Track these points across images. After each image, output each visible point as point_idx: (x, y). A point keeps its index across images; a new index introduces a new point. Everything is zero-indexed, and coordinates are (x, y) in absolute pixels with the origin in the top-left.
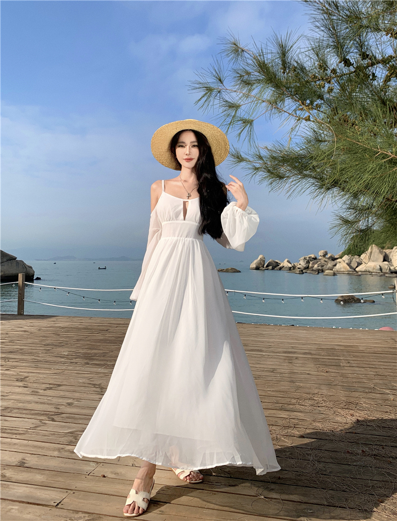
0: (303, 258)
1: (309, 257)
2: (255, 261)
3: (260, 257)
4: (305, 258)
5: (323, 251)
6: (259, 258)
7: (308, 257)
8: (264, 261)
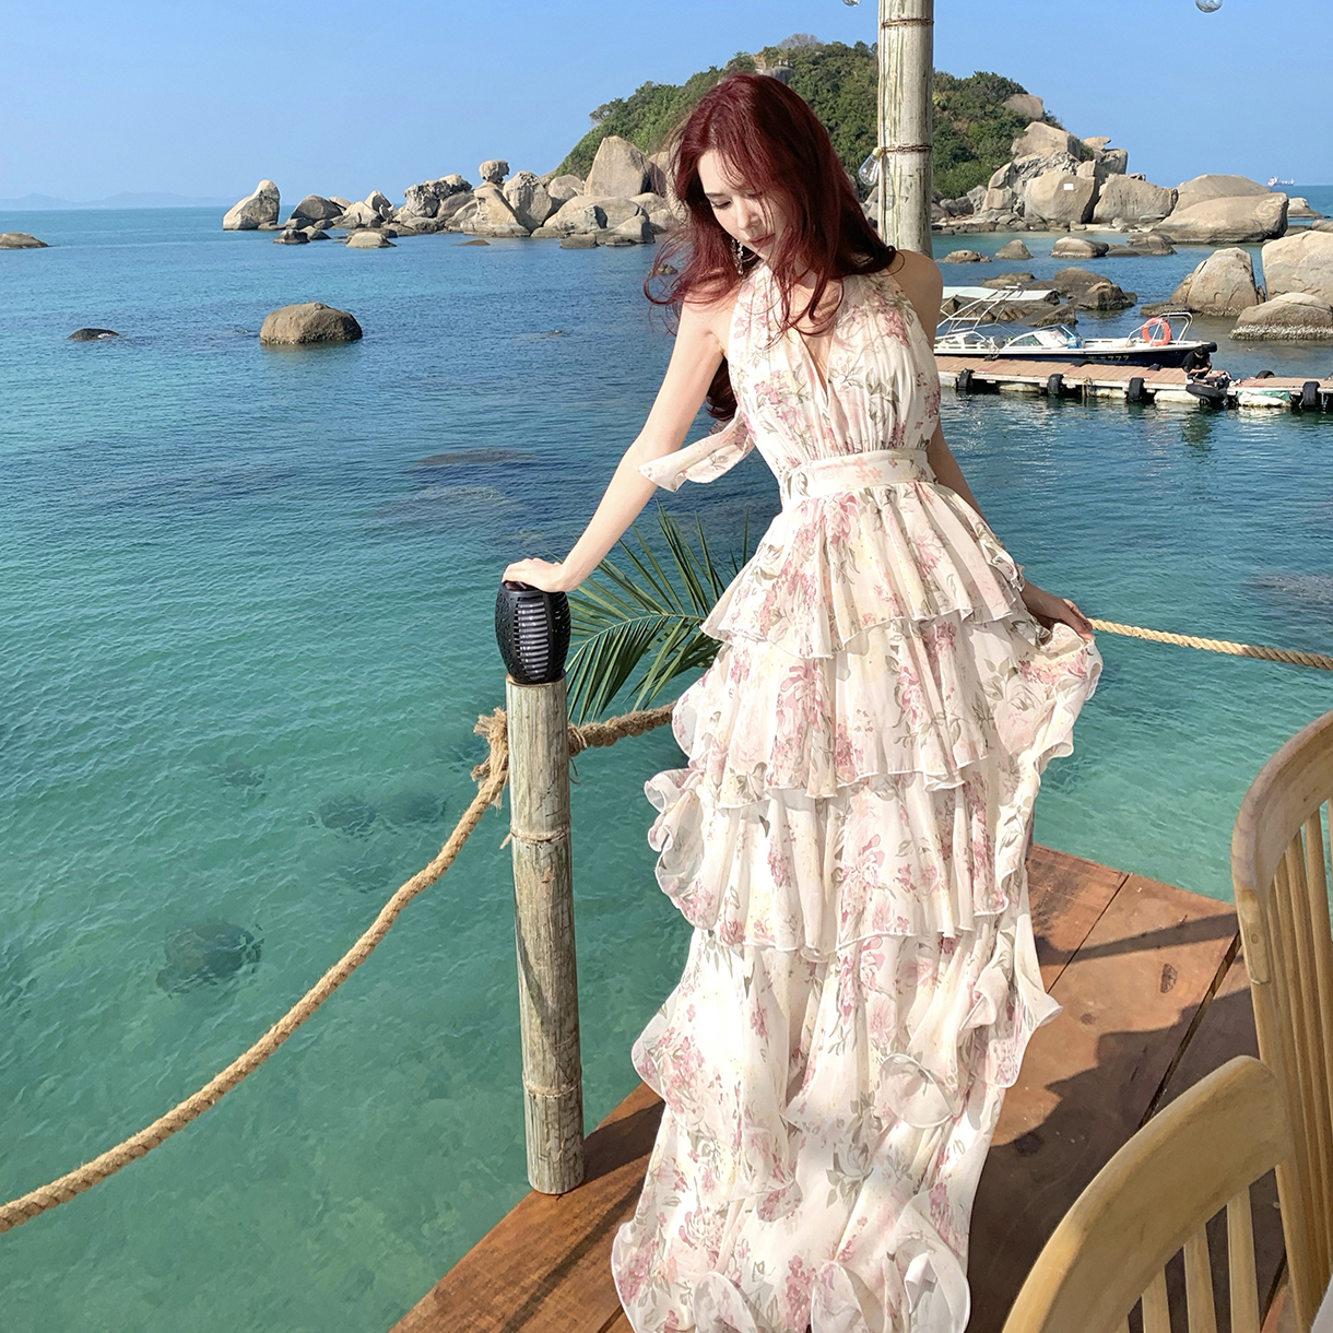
0: (415, 187)
1: (436, 185)
2: (241, 204)
3: (263, 185)
4: (421, 188)
5: (489, 163)
6: (257, 192)
7: (431, 183)
8: (277, 201)
